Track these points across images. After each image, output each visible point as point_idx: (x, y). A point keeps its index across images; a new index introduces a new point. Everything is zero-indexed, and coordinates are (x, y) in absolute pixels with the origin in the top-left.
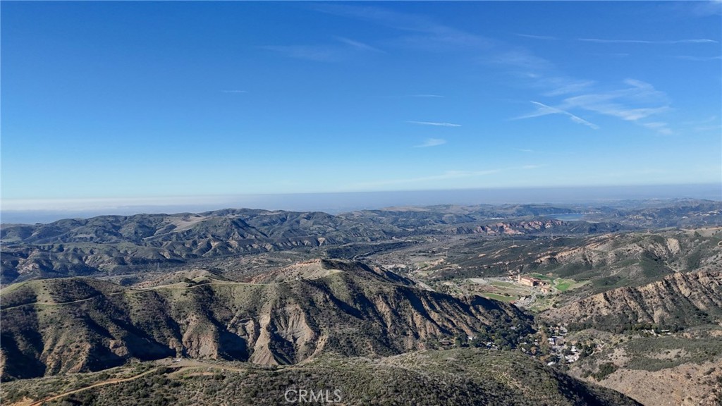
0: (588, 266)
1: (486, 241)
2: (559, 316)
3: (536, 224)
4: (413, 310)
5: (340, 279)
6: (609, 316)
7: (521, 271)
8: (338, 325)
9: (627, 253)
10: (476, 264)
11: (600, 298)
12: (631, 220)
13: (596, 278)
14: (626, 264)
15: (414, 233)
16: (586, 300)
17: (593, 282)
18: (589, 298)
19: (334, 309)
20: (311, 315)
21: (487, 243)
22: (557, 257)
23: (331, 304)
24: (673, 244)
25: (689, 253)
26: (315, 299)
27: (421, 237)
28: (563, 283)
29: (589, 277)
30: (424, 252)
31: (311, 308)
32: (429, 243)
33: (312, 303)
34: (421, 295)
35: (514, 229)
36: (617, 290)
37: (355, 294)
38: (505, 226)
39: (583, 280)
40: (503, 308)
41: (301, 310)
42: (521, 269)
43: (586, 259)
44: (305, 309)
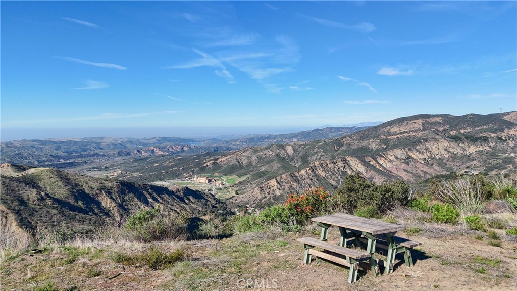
0: (241, 166)
1: (149, 157)
2: (245, 200)
3: (177, 148)
4: (139, 203)
5: (52, 176)
6: (281, 195)
7: (193, 173)
8: (63, 224)
9: (264, 156)
10: (155, 171)
11: (273, 182)
12: (234, 145)
13: (253, 173)
14: (268, 162)
15: (81, 156)
16: (263, 185)
17: (252, 176)
18: (266, 183)
19: (54, 208)
20: (24, 216)
21: (150, 159)
22: (218, 161)
23: (49, 202)
24: (289, 149)
25: (300, 154)
26: (25, 198)
27: (88, 158)
28: (229, 178)
29: (247, 173)
30: (97, 168)
31: (22, 207)
32: (97, 162)
33: (22, 202)
34: (142, 189)
35: (163, 151)
36: (283, 176)
37: (75, 191)
38: (155, 149)
39: (244, 175)
40: (206, 197)
41: (9, 211)
42: (193, 172)
43: (239, 162)
44: (14, 210)
